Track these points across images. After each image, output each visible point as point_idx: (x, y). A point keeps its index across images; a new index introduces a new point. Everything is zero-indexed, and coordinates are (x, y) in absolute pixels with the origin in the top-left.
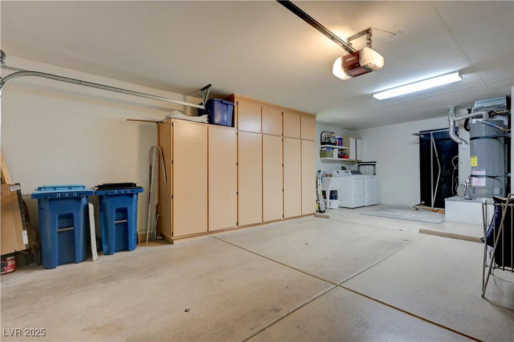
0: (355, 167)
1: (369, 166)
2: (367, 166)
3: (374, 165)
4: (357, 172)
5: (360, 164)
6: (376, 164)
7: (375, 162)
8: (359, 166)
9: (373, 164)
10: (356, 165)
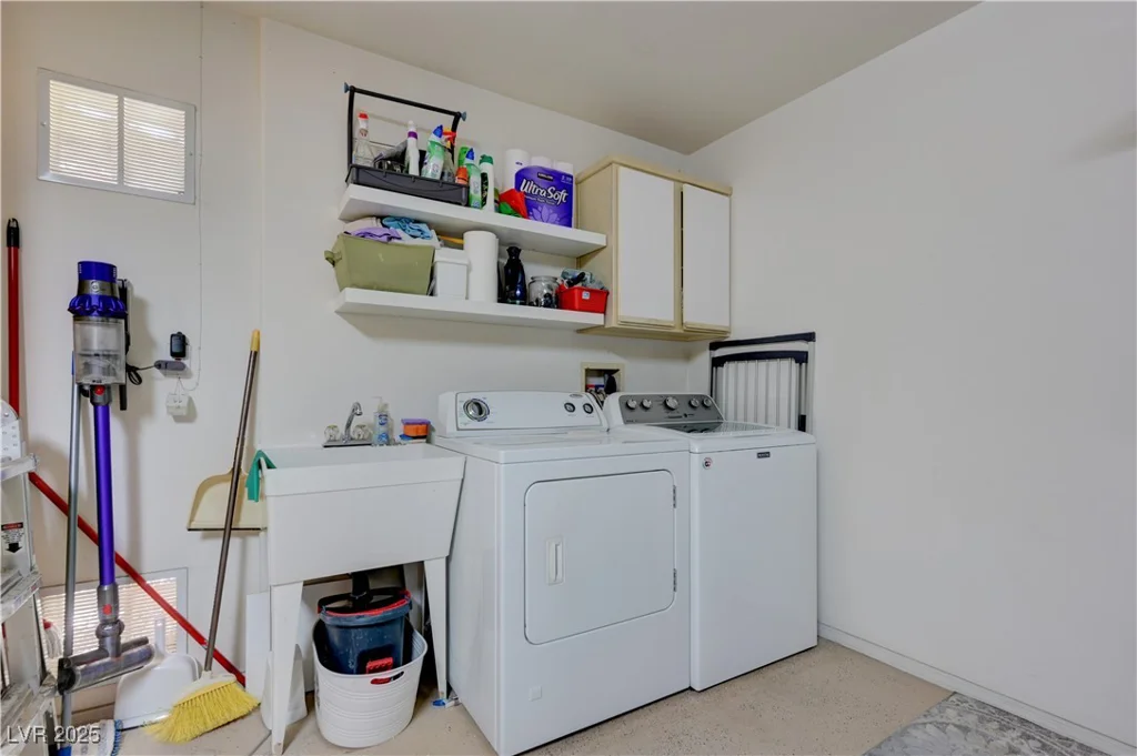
0: (691, 377)
1: (773, 364)
2: (762, 365)
3: (801, 358)
4: (698, 415)
5: (726, 351)
6: (815, 350)
7: (809, 337)
8: (717, 363)
9: (794, 350)
10: (705, 358)
